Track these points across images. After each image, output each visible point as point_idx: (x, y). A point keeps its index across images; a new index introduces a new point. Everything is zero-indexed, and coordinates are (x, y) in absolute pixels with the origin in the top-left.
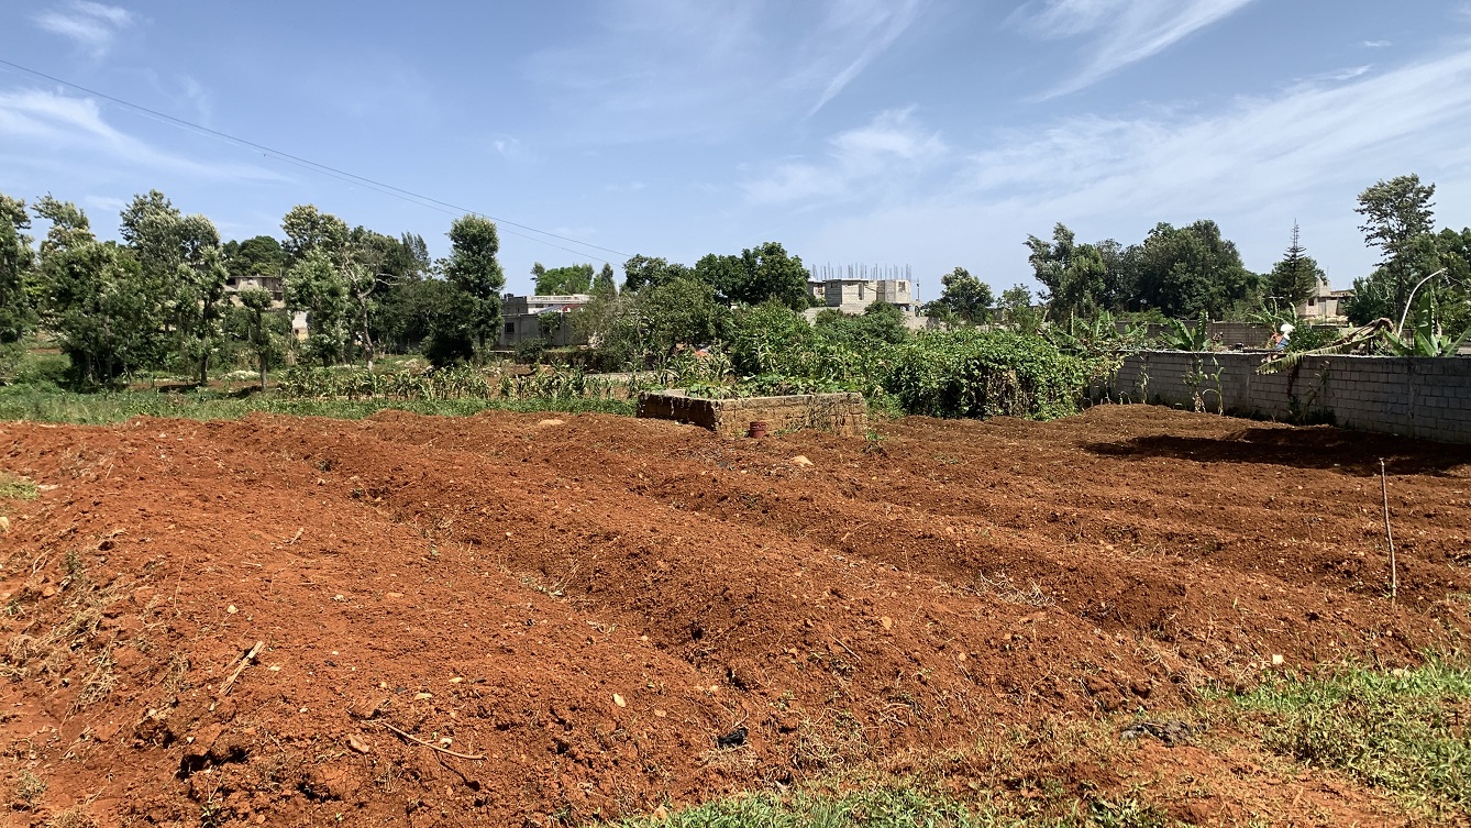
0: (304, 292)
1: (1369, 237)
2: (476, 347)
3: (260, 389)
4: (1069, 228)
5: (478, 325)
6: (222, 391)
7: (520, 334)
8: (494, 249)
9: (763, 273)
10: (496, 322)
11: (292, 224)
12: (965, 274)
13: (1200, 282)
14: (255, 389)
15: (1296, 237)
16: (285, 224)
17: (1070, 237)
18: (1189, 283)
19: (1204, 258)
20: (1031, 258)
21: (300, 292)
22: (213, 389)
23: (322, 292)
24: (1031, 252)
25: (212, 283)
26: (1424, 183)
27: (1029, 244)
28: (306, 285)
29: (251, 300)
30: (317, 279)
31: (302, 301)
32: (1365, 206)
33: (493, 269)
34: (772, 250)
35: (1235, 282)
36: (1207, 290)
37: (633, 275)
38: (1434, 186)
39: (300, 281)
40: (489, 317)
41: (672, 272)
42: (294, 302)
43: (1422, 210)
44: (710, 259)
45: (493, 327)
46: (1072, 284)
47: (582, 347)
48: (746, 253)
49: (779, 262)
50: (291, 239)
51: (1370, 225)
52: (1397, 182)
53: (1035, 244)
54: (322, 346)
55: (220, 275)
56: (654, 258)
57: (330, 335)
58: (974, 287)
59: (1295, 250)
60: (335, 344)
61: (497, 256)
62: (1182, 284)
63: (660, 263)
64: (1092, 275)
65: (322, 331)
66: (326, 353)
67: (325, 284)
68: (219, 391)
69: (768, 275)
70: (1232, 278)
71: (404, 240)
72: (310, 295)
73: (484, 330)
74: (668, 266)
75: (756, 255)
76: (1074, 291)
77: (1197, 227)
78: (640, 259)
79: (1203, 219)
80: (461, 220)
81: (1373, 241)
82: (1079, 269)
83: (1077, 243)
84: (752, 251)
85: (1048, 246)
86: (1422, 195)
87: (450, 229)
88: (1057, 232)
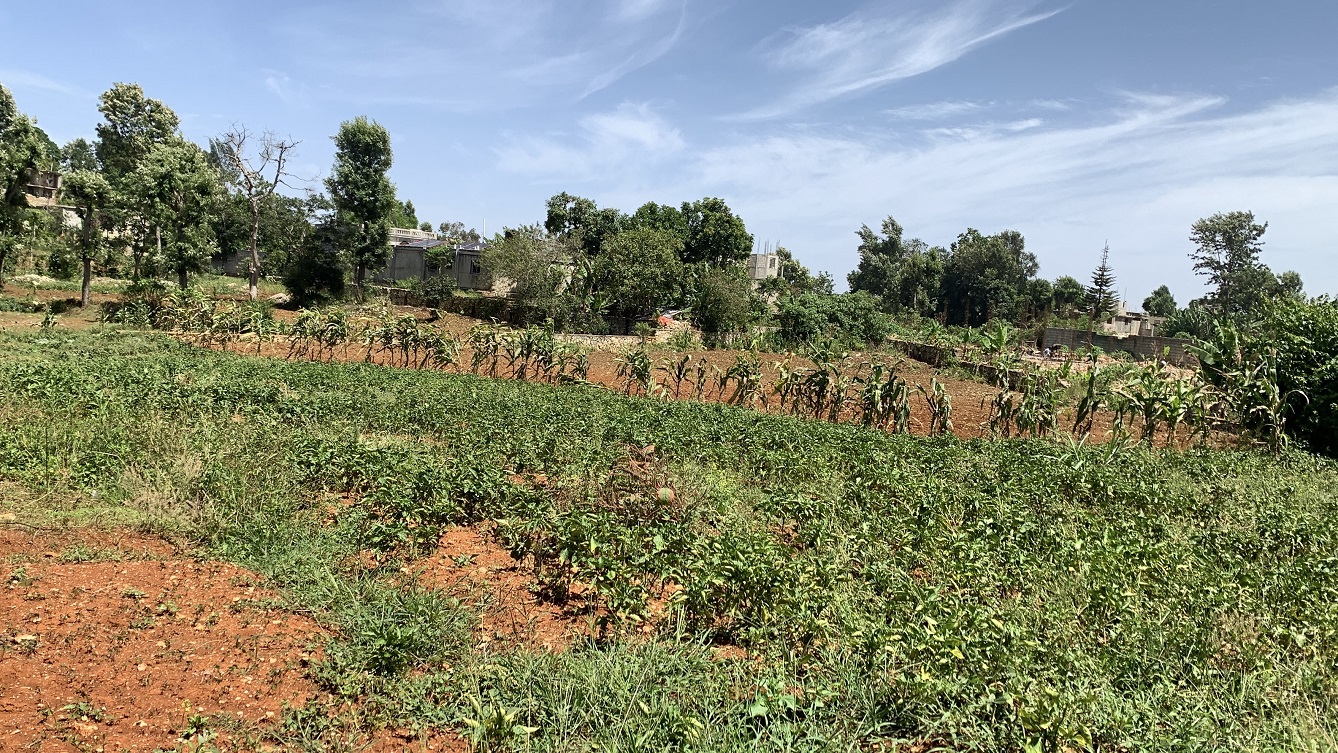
0: (166, 186)
1: (1198, 266)
2: (348, 279)
3: (80, 304)
4: (899, 223)
5: (361, 252)
6: (23, 300)
7: (393, 268)
8: (387, 164)
9: (710, 230)
10: (384, 252)
11: (114, 106)
12: (787, 256)
13: (1006, 290)
14: (71, 302)
15: (1106, 258)
16: (103, 105)
17: (898, 231)
18: (996, 289)
19: (1011, 268)
20: (860, 248)
21: (160, 184)
22: (9, 296)
23: (187, 188)
24: (861, 242)
25: (24, 161)
26: (1257, 221)
27: (860, 233)
28: (168, 176)
29: (82, 187)
30: (182, 169)
31: (161, 195)
32: (1197, 236)
33: (386, 186)
34: (714, 206)
35: (1041, 293)
36: (1012, 298)
37: (557, 215)
38: (1266, 225)
39: (163, 170)
40: (375, 244)
41: (606, 218)
42: (151, 197)
43: (1252, 247)
44: (652, 208)
45: (379, 256)
46: (906, 279)
47: (486, 293)
48: (685, 207)
49: (728, 222)
50: (110, 123)
51: (1200, 254)
52: (1232, 216)
53: (866, 235)
54: (181, 258)
55: (34, 151)
56: (582, 198)
57: (195, 246)
58: (794, 270)
59: (1103, 269)
60: (201, 257)
61: (389, 175)
62: (991, 289)
63: (590, 205)
64: (930, 272)
65: (182, 237)
66: (185, 267)
67: (196, 179)
68: (18, 299)
69: (714, 236)
70: (1039, 288)
71: (213, 147)
72: (172, 189)
73: (368, 260)
74: (600, 208)
75: (697, 210)
76: (908, 285)
77: (1005, 236)
78: (565, 198)
79: (1011, 229)
80: (352, 122)
81: (1202, 270)
82: (914, 265)
83: (905, 238)
84: (692, 206)
85: (876, 238)
86: (1255, 232)
87: (337, 132)
88: (886, 226)
